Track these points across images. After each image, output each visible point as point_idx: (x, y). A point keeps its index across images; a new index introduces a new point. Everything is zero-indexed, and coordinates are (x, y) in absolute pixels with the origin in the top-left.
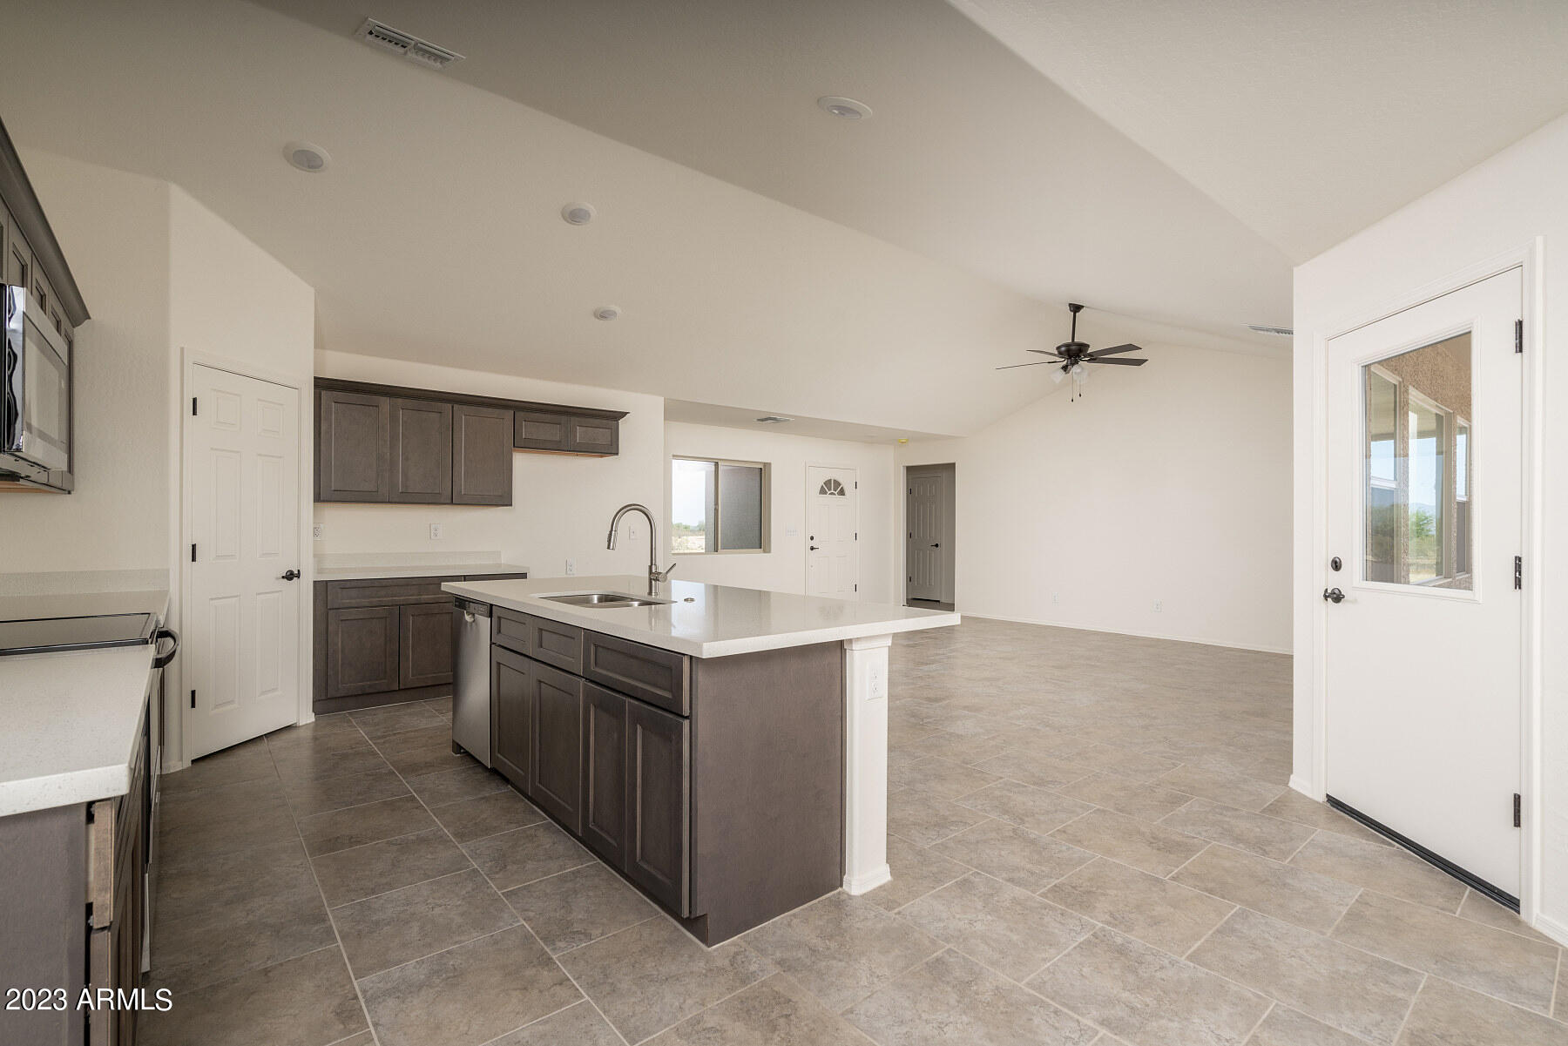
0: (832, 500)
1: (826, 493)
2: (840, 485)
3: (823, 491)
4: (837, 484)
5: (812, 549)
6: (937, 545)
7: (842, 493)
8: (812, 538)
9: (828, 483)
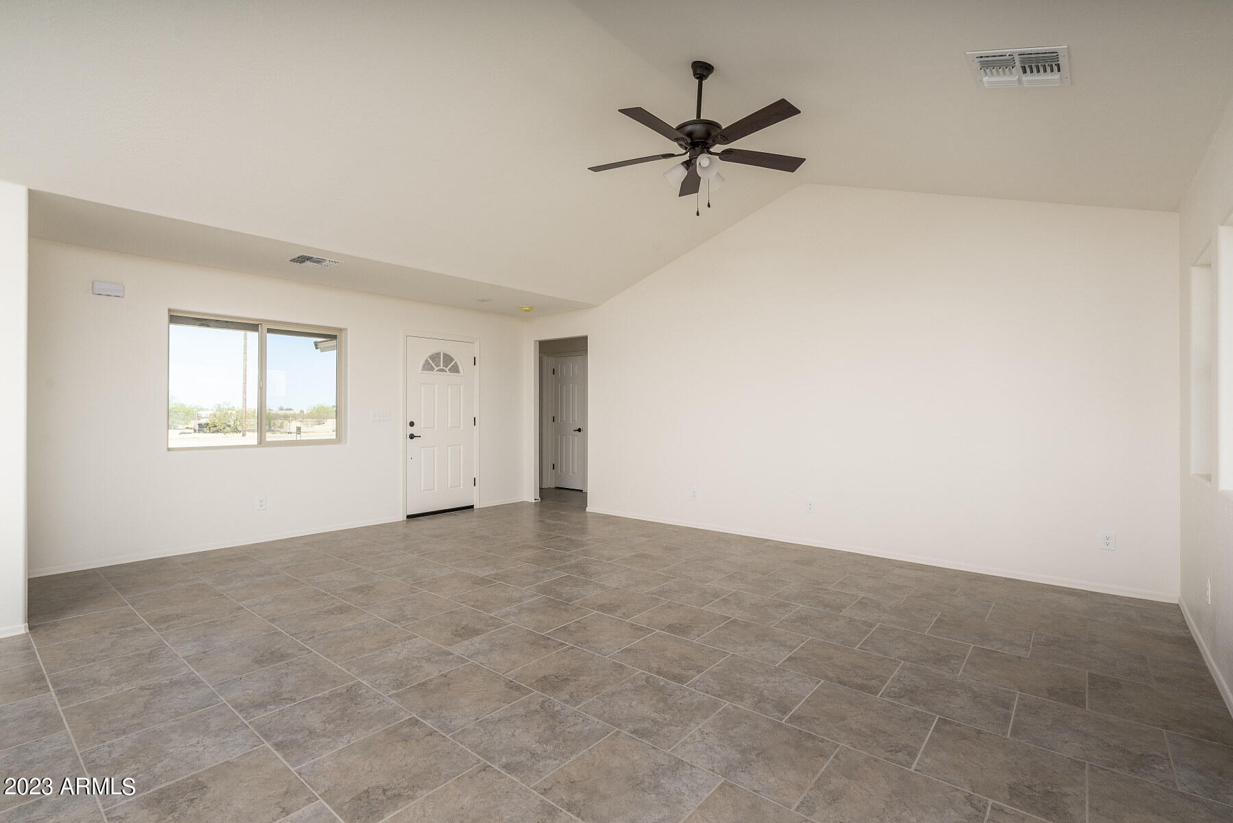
0: (440, 379)
1: (432, 369)
2: (452, 360)
3: (427, 367)
4: (448, 359)
5: (412, 437)
6: (579, 430)
7: (455, 369)
8: (412, 424)
9: (435, 357)
